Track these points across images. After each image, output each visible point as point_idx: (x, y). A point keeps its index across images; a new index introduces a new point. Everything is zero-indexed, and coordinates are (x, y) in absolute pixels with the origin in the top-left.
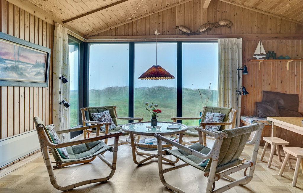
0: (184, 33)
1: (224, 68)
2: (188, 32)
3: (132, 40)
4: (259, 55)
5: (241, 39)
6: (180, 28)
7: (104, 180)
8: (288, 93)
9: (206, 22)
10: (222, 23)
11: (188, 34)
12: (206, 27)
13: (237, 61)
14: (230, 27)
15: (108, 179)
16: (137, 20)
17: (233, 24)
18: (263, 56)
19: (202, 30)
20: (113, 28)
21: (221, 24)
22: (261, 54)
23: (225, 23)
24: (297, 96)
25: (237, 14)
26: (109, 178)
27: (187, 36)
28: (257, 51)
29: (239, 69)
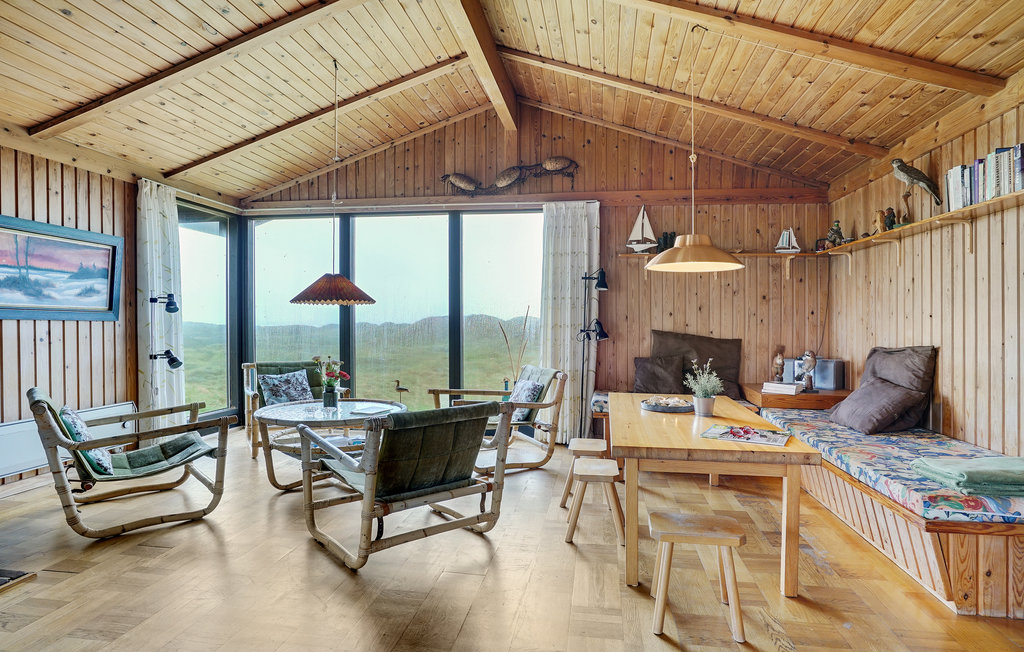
0: (464, 192)
1: (555, 273)
2: (471, 188)
3: (346, 209)
4: (638, 242)
5: (598, 204)
6: (452, 179)
7: (195, 516)
8: (716, 336)
9: (515, 163)
10: (549, 166)
11: (472, 194)
12: (509, 175)
13: (586, 257)
14: (571, 175)
15: (205, 514)
16: (357, 162)
17: (577, 166)
18: (648, 246)
19: (502, 184)
20: (302, 180)
21: (548, 168)
22: (645, 240)
23: (559, 166)
24: (737, 343)
25: (589, 142)
26: (205, 512)
27: (465, 198)
28: (636, 234)
29: (587, 278)
